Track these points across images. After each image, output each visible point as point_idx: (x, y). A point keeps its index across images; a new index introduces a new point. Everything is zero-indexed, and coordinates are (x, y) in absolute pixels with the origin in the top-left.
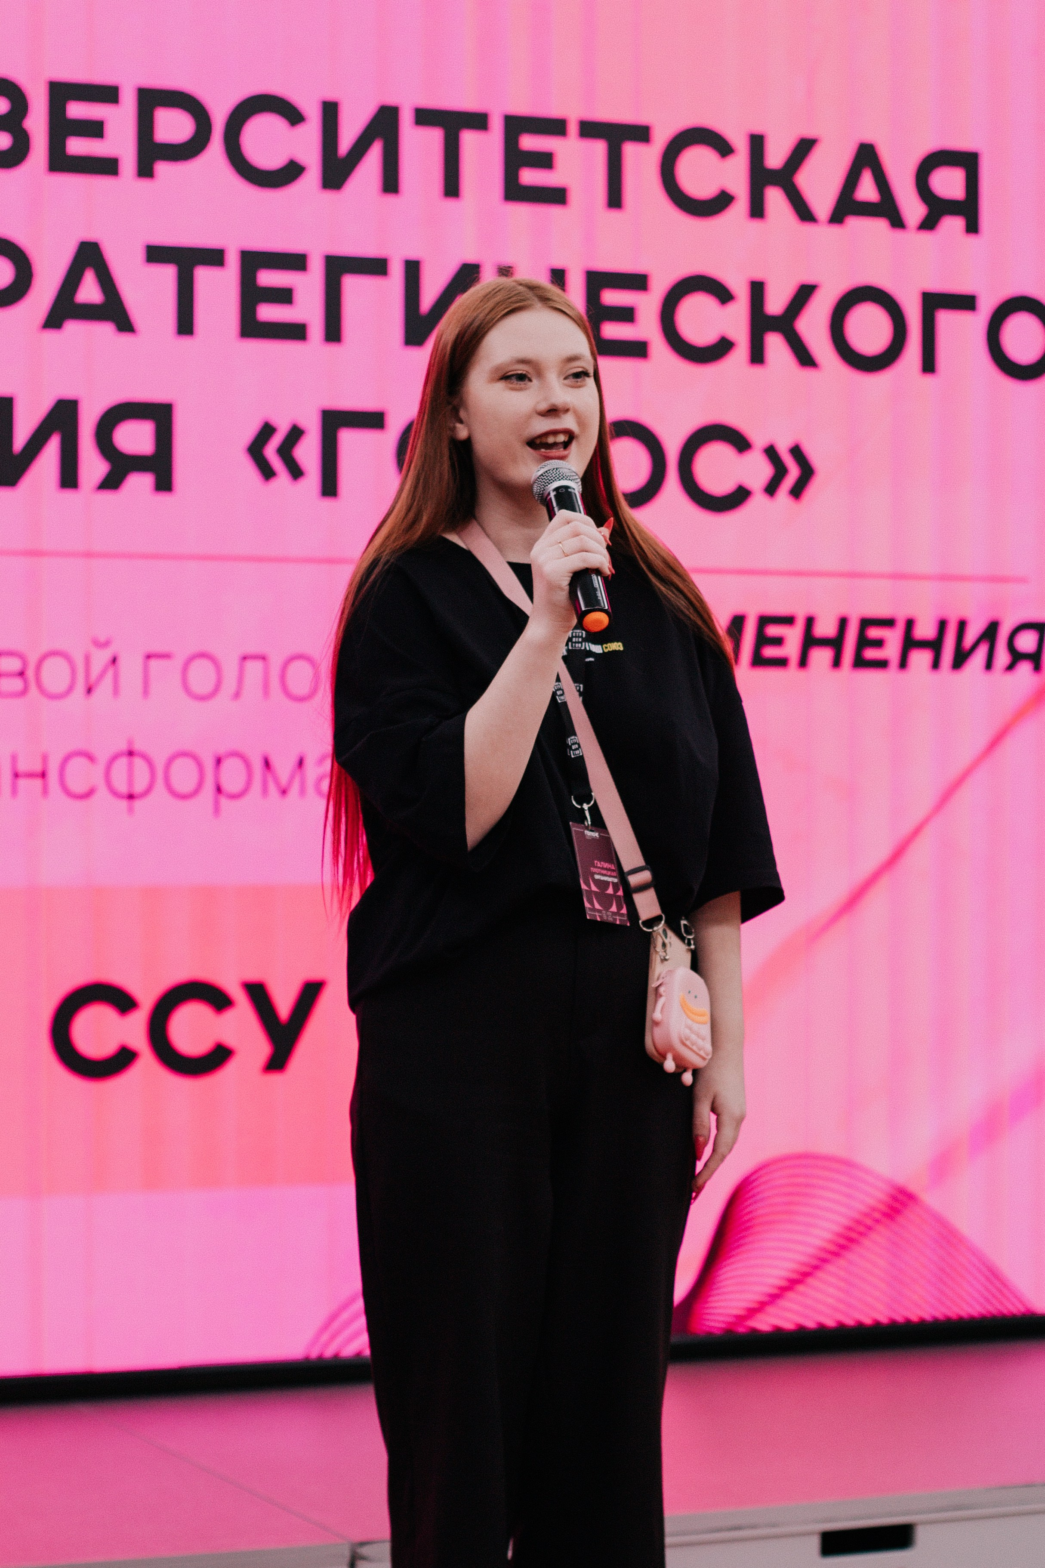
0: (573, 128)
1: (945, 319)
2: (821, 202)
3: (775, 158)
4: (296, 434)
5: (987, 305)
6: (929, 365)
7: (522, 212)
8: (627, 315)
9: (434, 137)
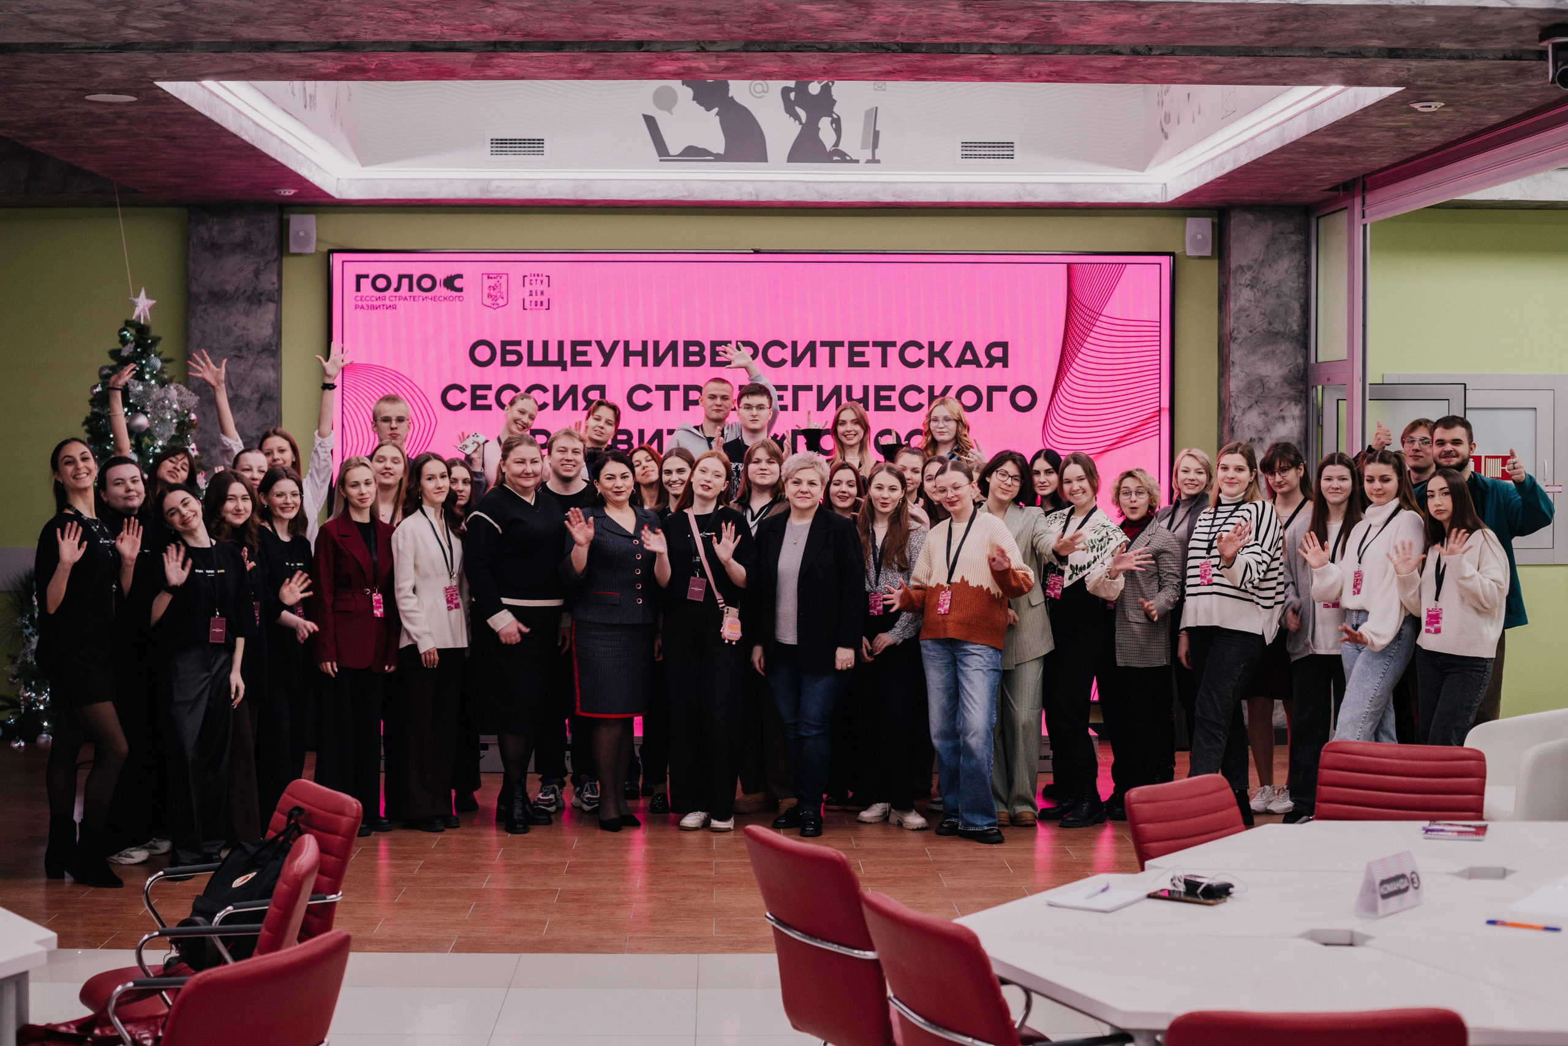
0: (871, 344)
1: (996, 395)
2: (953, 362)
3: (937, 348)
4: (784, 437)
5: (1010, 389)
6: (990, 408)
7: (855, 370)
8: (889, 398)
9: (827, 349)
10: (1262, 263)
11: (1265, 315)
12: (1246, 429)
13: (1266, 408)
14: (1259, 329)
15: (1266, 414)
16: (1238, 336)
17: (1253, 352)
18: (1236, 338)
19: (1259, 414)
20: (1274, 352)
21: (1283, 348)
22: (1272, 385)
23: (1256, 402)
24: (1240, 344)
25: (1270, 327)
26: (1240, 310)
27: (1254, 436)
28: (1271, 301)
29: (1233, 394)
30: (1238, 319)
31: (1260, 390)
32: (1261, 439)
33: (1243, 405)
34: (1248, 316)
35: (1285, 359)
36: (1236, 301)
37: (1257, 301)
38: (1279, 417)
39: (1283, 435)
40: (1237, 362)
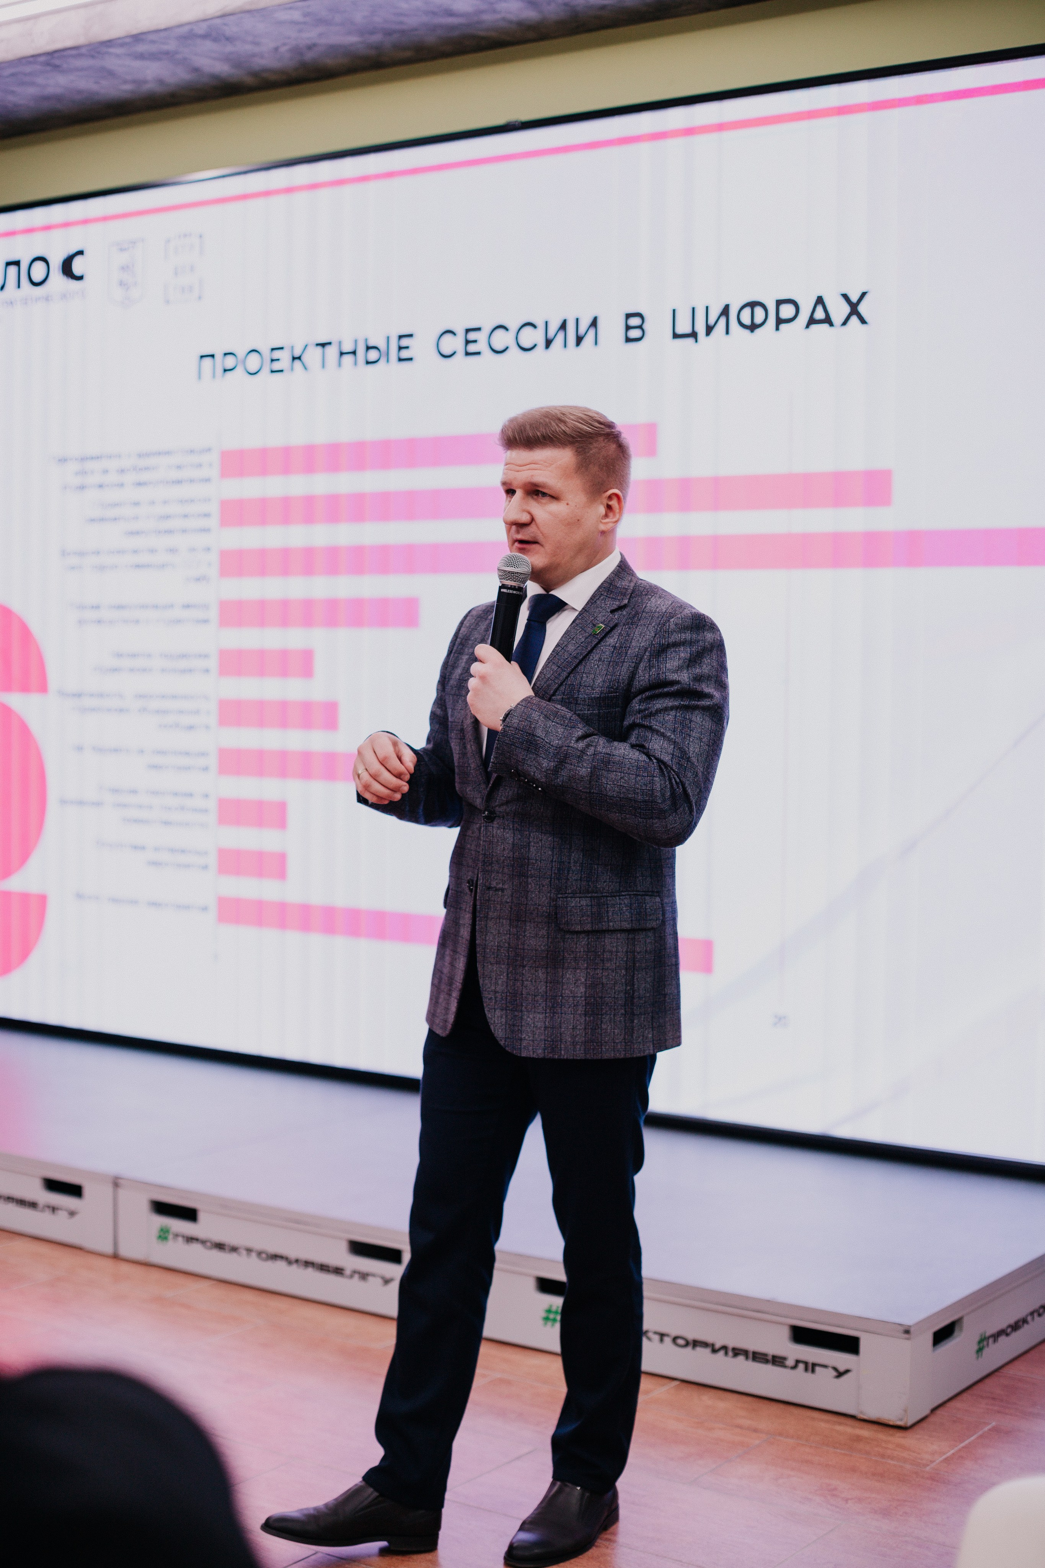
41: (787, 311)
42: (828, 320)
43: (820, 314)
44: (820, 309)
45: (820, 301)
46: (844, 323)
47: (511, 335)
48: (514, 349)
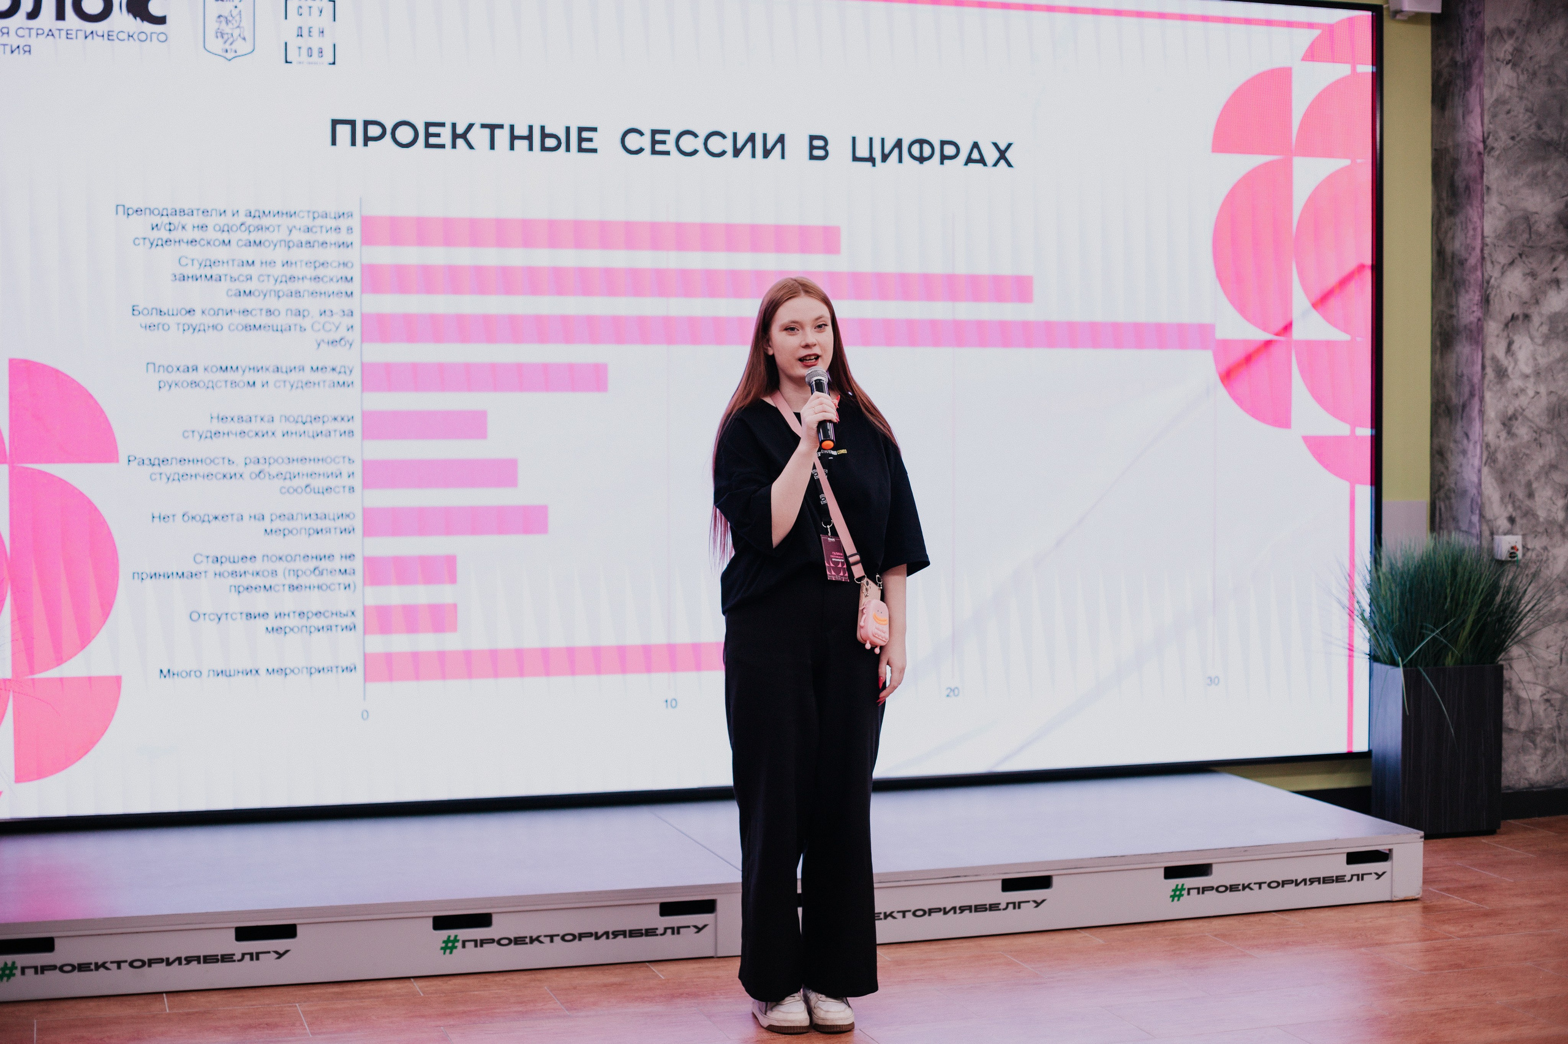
10: (1528, 27)
11: (1532, 112)
12: (1506, 300)
13: (1534, 265)
14: (1524, 135)
15: (1533, 275)
16: (1496, 145)
17: (1516, 173)
18: (1493, 148)
19: (1525, 275)
20: (1544, 173)
21: (1556, 167)
22: (1542, 228)
23: (1520, 255)
24: (1498, 158)
25: (1540, 133)
26: (1500, 101)
27: (1517, 310)
28: (1541, 89)
29: (1488, 240)
30: (1494, 116)
31: (1526, 236)
32: (1527, 317)
33: (1502, 258)
34: (1508, 112)
35: (1559, 186)
36: (1491, 88)
37: (1521, 88)
38: (1552, 281)
39: (1557, 310)
40: (1494, 187)
41: (949, 150)
42: (982, 161)
43: (975, 155)
44: (975, 151)
45: (976, 145)
46: (995, 165)
47: (701, 139)
48: (702, 152)
